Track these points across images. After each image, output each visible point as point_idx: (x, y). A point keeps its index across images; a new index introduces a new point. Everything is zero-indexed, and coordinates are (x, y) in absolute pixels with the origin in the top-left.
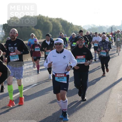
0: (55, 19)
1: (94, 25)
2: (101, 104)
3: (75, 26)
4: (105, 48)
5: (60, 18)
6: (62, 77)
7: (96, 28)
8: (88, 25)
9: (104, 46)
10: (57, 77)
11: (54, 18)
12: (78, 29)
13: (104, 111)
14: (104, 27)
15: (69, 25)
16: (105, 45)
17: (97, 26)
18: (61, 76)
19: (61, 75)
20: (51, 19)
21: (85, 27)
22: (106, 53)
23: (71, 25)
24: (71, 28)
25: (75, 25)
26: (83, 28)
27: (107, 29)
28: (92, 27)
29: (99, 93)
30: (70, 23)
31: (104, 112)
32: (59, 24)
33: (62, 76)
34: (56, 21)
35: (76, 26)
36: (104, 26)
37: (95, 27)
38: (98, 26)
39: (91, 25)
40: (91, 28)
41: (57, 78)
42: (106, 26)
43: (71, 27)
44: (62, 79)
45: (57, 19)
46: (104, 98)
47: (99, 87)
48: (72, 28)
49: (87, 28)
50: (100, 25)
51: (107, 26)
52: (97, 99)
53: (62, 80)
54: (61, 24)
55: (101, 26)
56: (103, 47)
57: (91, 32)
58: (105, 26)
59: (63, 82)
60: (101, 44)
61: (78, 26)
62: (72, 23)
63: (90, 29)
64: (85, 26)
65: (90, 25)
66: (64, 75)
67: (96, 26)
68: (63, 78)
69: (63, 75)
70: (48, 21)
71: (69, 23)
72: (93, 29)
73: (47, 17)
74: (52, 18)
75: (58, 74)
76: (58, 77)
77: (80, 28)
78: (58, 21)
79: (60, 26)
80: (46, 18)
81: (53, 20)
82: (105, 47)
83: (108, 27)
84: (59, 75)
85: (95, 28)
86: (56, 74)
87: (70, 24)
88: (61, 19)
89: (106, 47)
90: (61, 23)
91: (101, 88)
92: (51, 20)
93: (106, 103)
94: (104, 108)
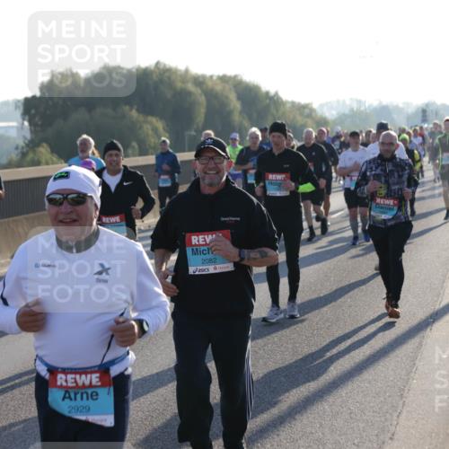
0: (215, 78)
1: (359, 102)
3: (288, 105)
4: (393, 188)
5: (235, 76)
6: (90, 391)
7: (368, 111)
8: (338, 101)
9: (390, 181)
10: (61, 387)
11: (211, 77)
12: (301, 114)
14: (397, 107)
15: (268, 101)
16: (396, 174)
17: (369, 107)
18: (84, 386)
19: (84, 380)
20: (201, 79)
21: (325, 109)
22: (396, 208)
23: (274, 101)
25: (290, 100)
26: (319, 112)
27: (409, 118)
28: (352, 110)
30: (272, 92)
32: (227, 98)
33: (87, 383)
34: (219, 88)
35: (293, 103)
36: (395, 104)
37: (362, 108)
38: (375, 104)
39: (348, 102)
40: (347, 112)
41: (61, 393)
42: (404, 103)
43: (273, 110)
45: (224, 79)
48: (277, 111)
49: (334, 112)
50: (381, 102)
51: (408, 104)
54: (239, 97)
55: (384, 103)
56: (387, 182)
58: (401, 105)
60: (378, 171)
61: (299, 104)
62: (276, 94)
63: (344, 115)
64: (327, 104)
65: (344, 101)
66: (101, 378)
67: (367, 105)
68: (94, 396)
69: (95, 378)
70: (190, 87)
71: (267, 93)
72: (355, 115)
73: (187, 70)
74: (204, 77)
75: (65, 371)
76: (67, 390)
77: (307, 111)
78: (227, 87)
79: (236, 105)
80: (181, 76)
81: (210, 84)
82: (394, 184)
83: (411, 110)
84: (70, 377)
85: (362, 112)
86: (53, 371)
87: (271, 99)
88: (239, 78)
89: (397, 184)
90: (236, 92)
92: (199, 81)
94: (393, 406)
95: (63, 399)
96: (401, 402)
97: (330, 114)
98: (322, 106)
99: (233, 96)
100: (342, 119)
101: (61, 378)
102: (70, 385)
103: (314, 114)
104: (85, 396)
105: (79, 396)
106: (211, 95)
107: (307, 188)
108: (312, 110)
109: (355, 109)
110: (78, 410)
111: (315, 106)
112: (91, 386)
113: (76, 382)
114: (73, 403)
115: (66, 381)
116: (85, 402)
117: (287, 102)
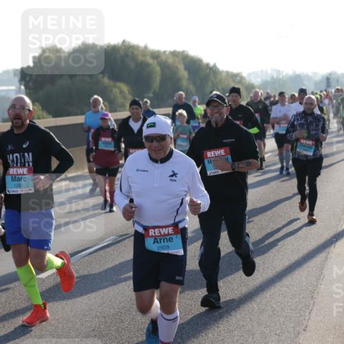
0: (167, 53)
1: (278, 72)
2: (300, 295)
3: (224, 74)
4: (312, 133)
5: (183, 52)
6: (168, 237)
7: (285, 78)
8: (262, 71)
9: (311, 128)
11: (165, 52)
12: (234, 81)
13: (307, 314)
14: (307, 76)
15: (208, 71)
16: (314, 124)
18: (165, 235)
19: (164, 231)
20: (157, 54)
21: (252, 77)
22: (314, 147)
23: (213, 70)
24: (213, 79)
26: (248, 79)
27: (316, 84)
28: (273, 78)
29: (294, 264)
30: (212, 64)
31: (307, 318)
32: (178, 68)
33: (166, 233)
34: (170, 61)
35: (227, 72)
36: (305, 73)
37: (281, 77)
38: (291, 73)
39: (269, 72)
40: (269, 79)
42: (313, 73)
43: (212, 76)
44: (169, 244)
45: (174, 54)
46: (306, 277)
47: (293, 245)
48: (215, 78)
49: (259, 80)
50: (295, 72)
51: (315, 74)
52: (287, 281)
53: (168, 247)
54: (186, 68)
55: (297, 73)
56: (308, 129)
57: (268, 93)
58: (310, 75)
59: (170, 252)
60: (303, 121)
61: (232, 73)
62: (215, 66)
63: (267, 81)
64: (253, 73)
65: (266, 72)
67: (284, 74)
68: (171, 240)
69: (170, 230)
70: (150, 61)
71: (208, 65)
72: (274, 81)
73: (146, 47)
74: (159, 52)
75: (154, 228)
76: (155, 238)
77: (238, 78)
78: (177, 60)
79: (183, 74)
80: (142, 51)
81: (164, 57)
83: (318, 78)
85: (280, 79)
87: (211, 69)
88: (186, 53)
90: (184, 63)
91: (298, 249)
92: (156, 55)
93: (314, 293)
94: (306, 305)
95: (154, 243)
96: (312, 302)
97: (256, 81)
98: (249, 74)
99: (181, 67)
100: (265, 84)
101: (151, 232)
102: (157, 234)
103: (243, 81)
104: (165, 240)
105: (162, 241)
106: (165, 66)
107: (254, 131)
108: (242, 78)
109: (275, 77)
110: (163, 248)
111: (244, 75)
112: (168, 234)
113: (160, 233)
114: (159, 245)
115: (155, 233)
116: (166, 244)
117: (222, 72)
